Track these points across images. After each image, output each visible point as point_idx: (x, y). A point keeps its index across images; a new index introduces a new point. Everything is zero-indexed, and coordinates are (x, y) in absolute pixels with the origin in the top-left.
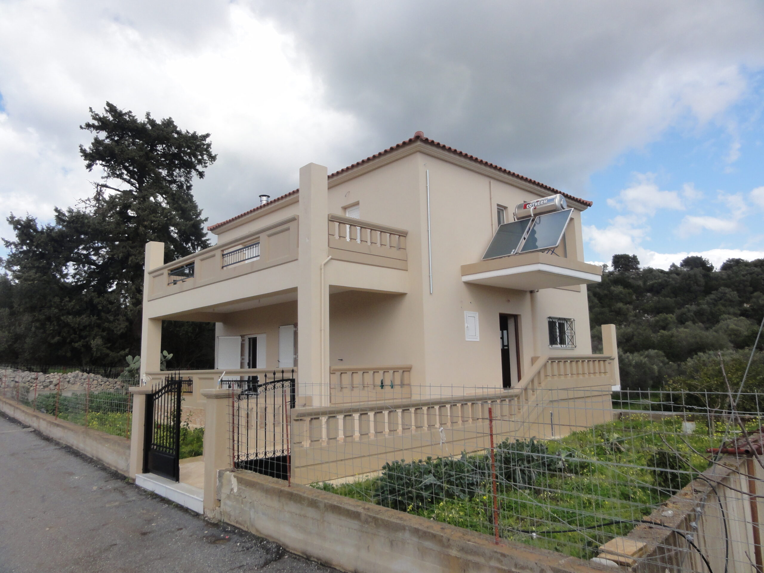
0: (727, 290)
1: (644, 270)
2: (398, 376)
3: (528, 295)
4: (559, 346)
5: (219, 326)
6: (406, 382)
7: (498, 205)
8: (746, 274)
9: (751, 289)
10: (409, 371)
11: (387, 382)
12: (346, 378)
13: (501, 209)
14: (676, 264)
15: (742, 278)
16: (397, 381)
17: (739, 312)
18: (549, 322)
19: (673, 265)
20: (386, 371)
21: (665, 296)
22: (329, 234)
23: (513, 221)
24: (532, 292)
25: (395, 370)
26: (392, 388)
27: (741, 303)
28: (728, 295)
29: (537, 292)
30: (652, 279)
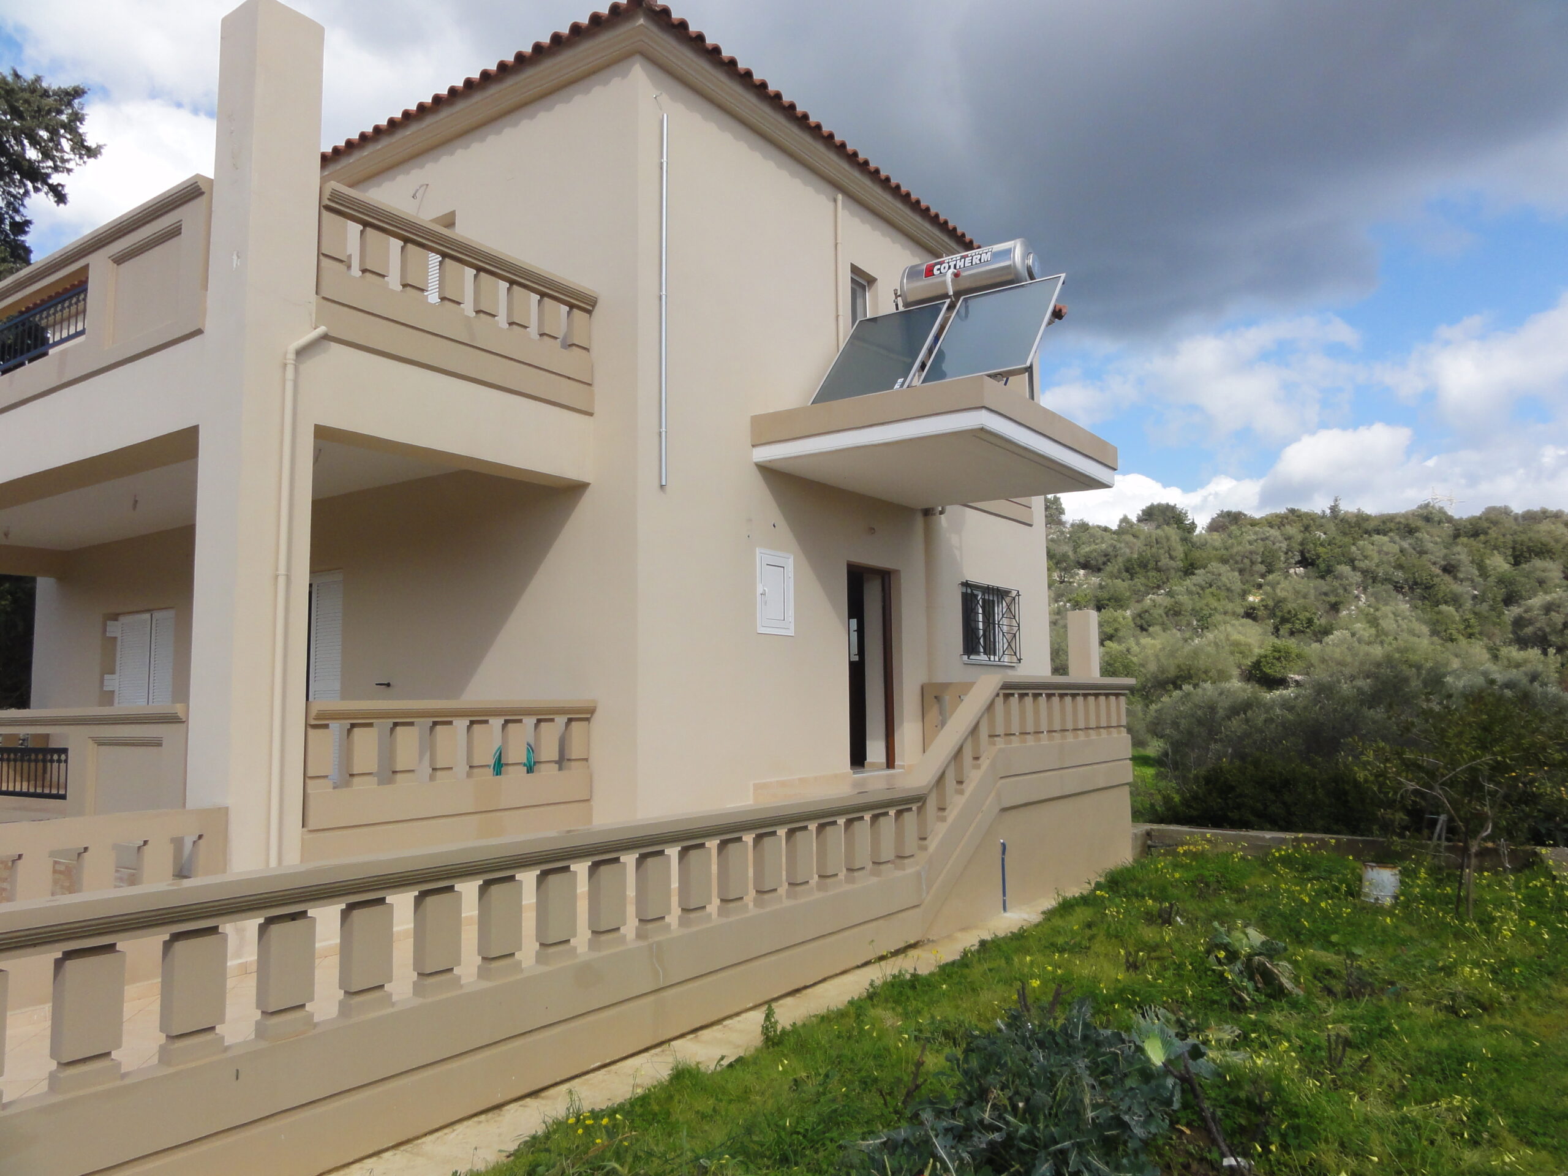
0: (1224, 569)
1: (1072, 525)
2: (551, 733)
3: (919, 521)
4: (983, 657)
5: (45, 588)
6: (575, 751)
7: (855, 269)
8: (1256, 541)
9: (1262, 568)
10: (588, 720)
11: (517, 754)
12: (366, 742)
13: (862, 281)
14: (1129, 517)
15: (1249, 547)
16: (549, 750)
17: (1241, 611)
18: (965, 596)
19: (1125, 520)
20: (511, 717)
21: (1112, 576)
22: (321, 254)
23: (895, 311)
24: (928, 513)
25: (543, 717)
26: (530, 770)
27: (1244, 594)
28: (1224, 579)
29: (941, 513)
30: (1089, 543)
